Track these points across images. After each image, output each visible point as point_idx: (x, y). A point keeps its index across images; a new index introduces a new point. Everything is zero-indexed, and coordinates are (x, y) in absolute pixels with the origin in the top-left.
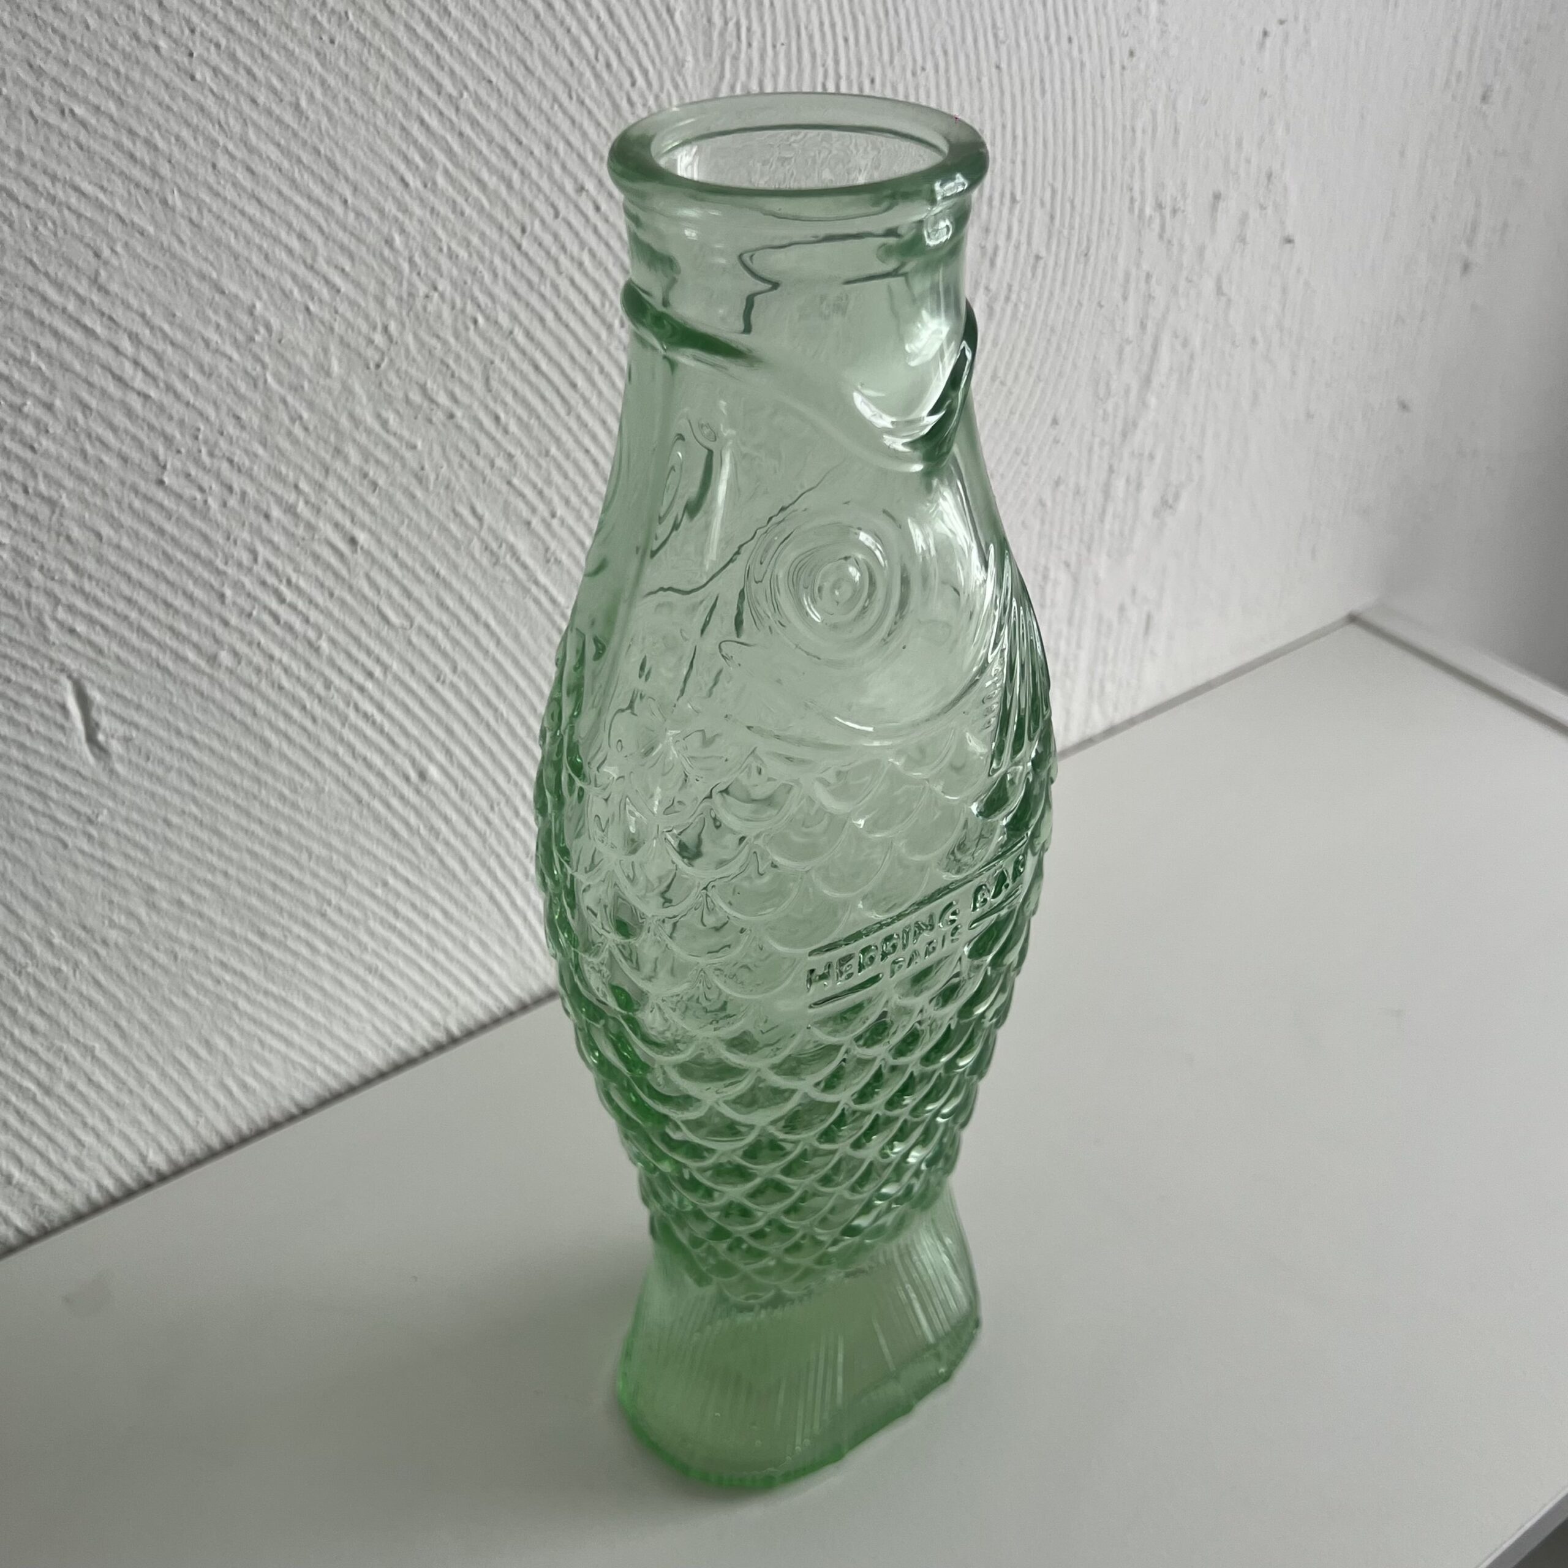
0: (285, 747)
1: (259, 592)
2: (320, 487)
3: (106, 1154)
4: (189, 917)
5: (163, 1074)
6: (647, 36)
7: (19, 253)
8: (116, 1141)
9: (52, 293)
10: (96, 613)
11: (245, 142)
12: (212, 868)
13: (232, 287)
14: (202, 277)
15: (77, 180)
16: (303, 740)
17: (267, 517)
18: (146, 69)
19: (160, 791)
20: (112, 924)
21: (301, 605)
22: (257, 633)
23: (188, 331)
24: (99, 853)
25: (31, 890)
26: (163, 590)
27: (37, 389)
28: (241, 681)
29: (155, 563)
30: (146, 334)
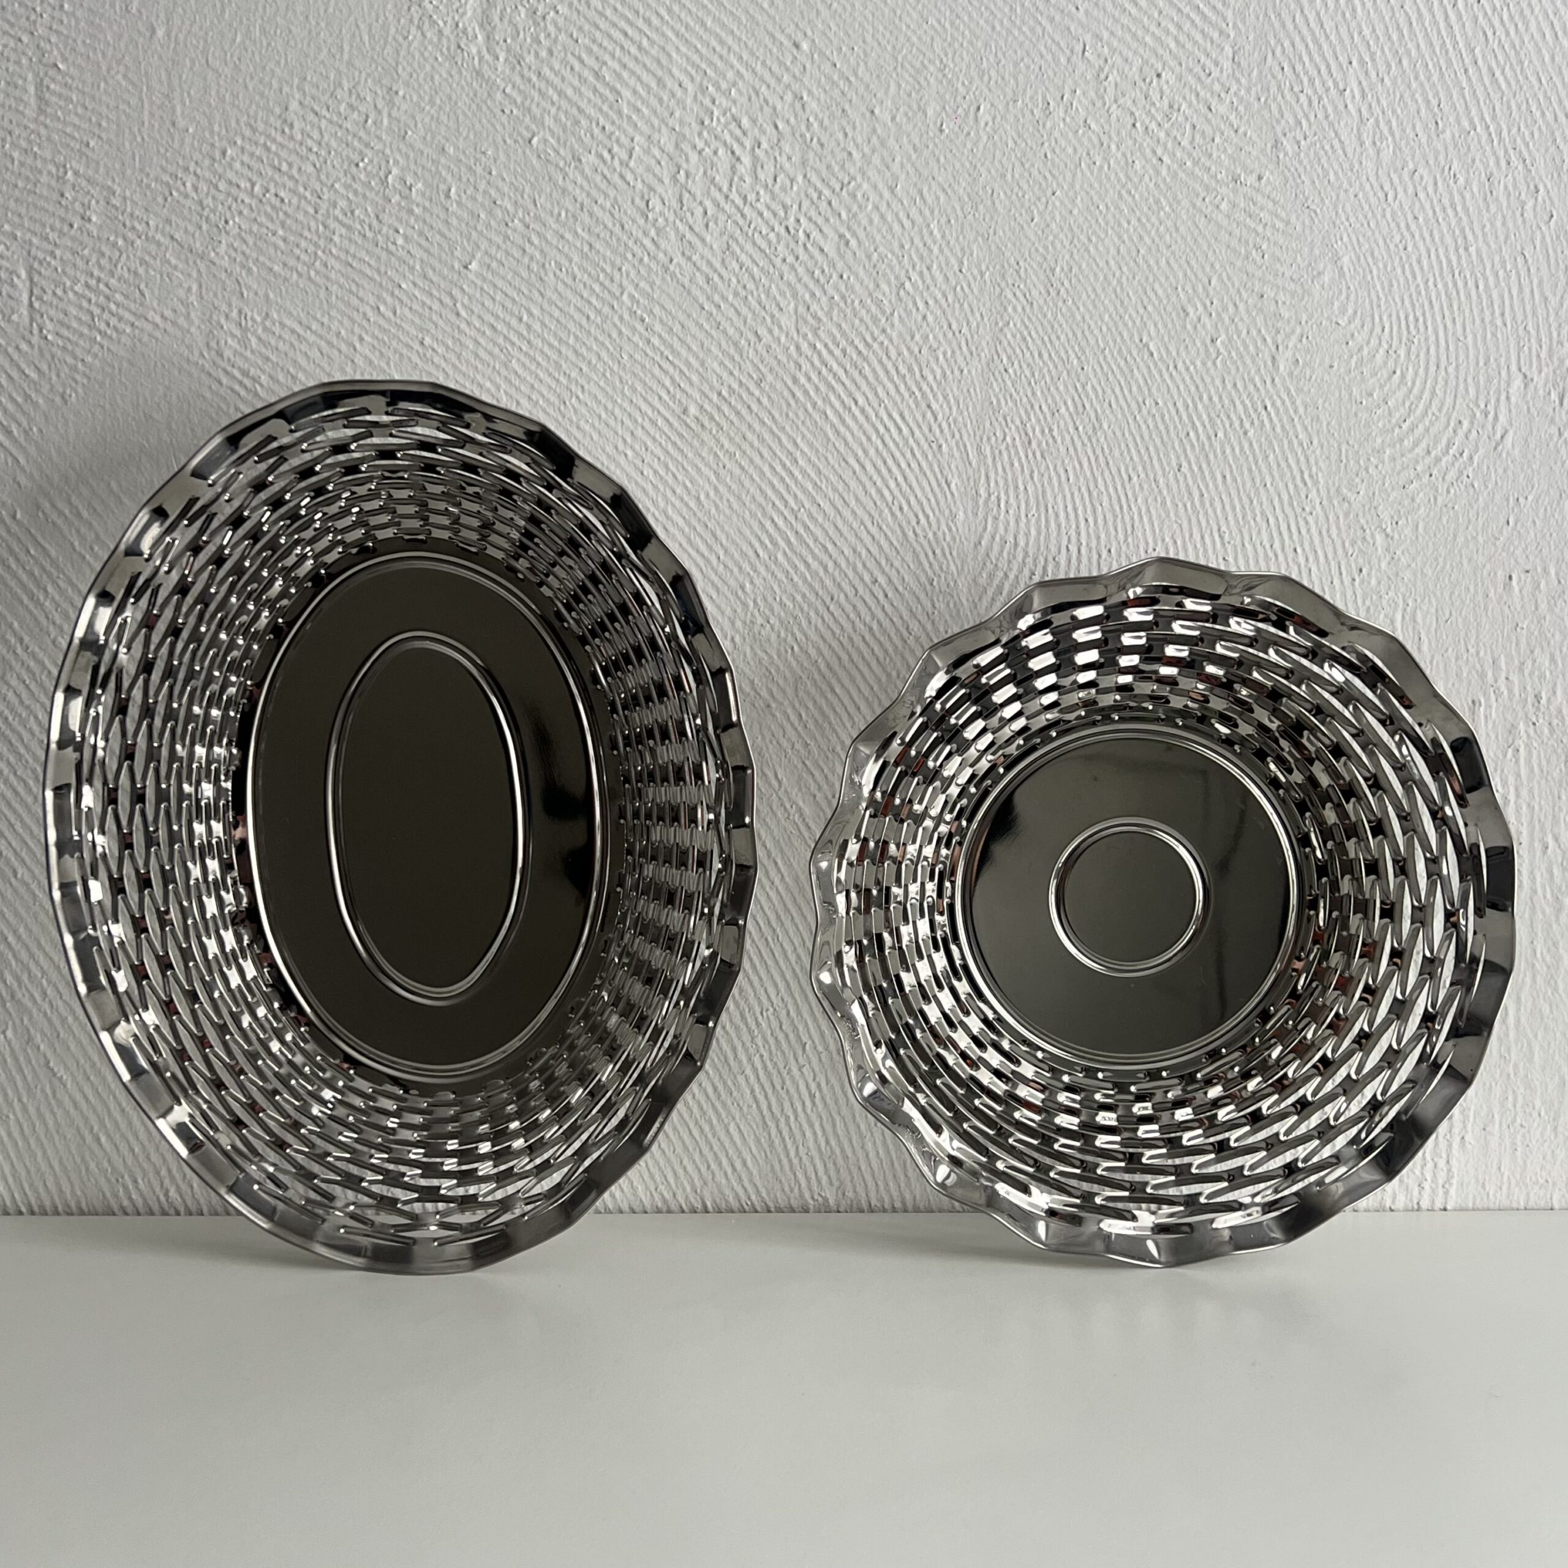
6: (930, 496)
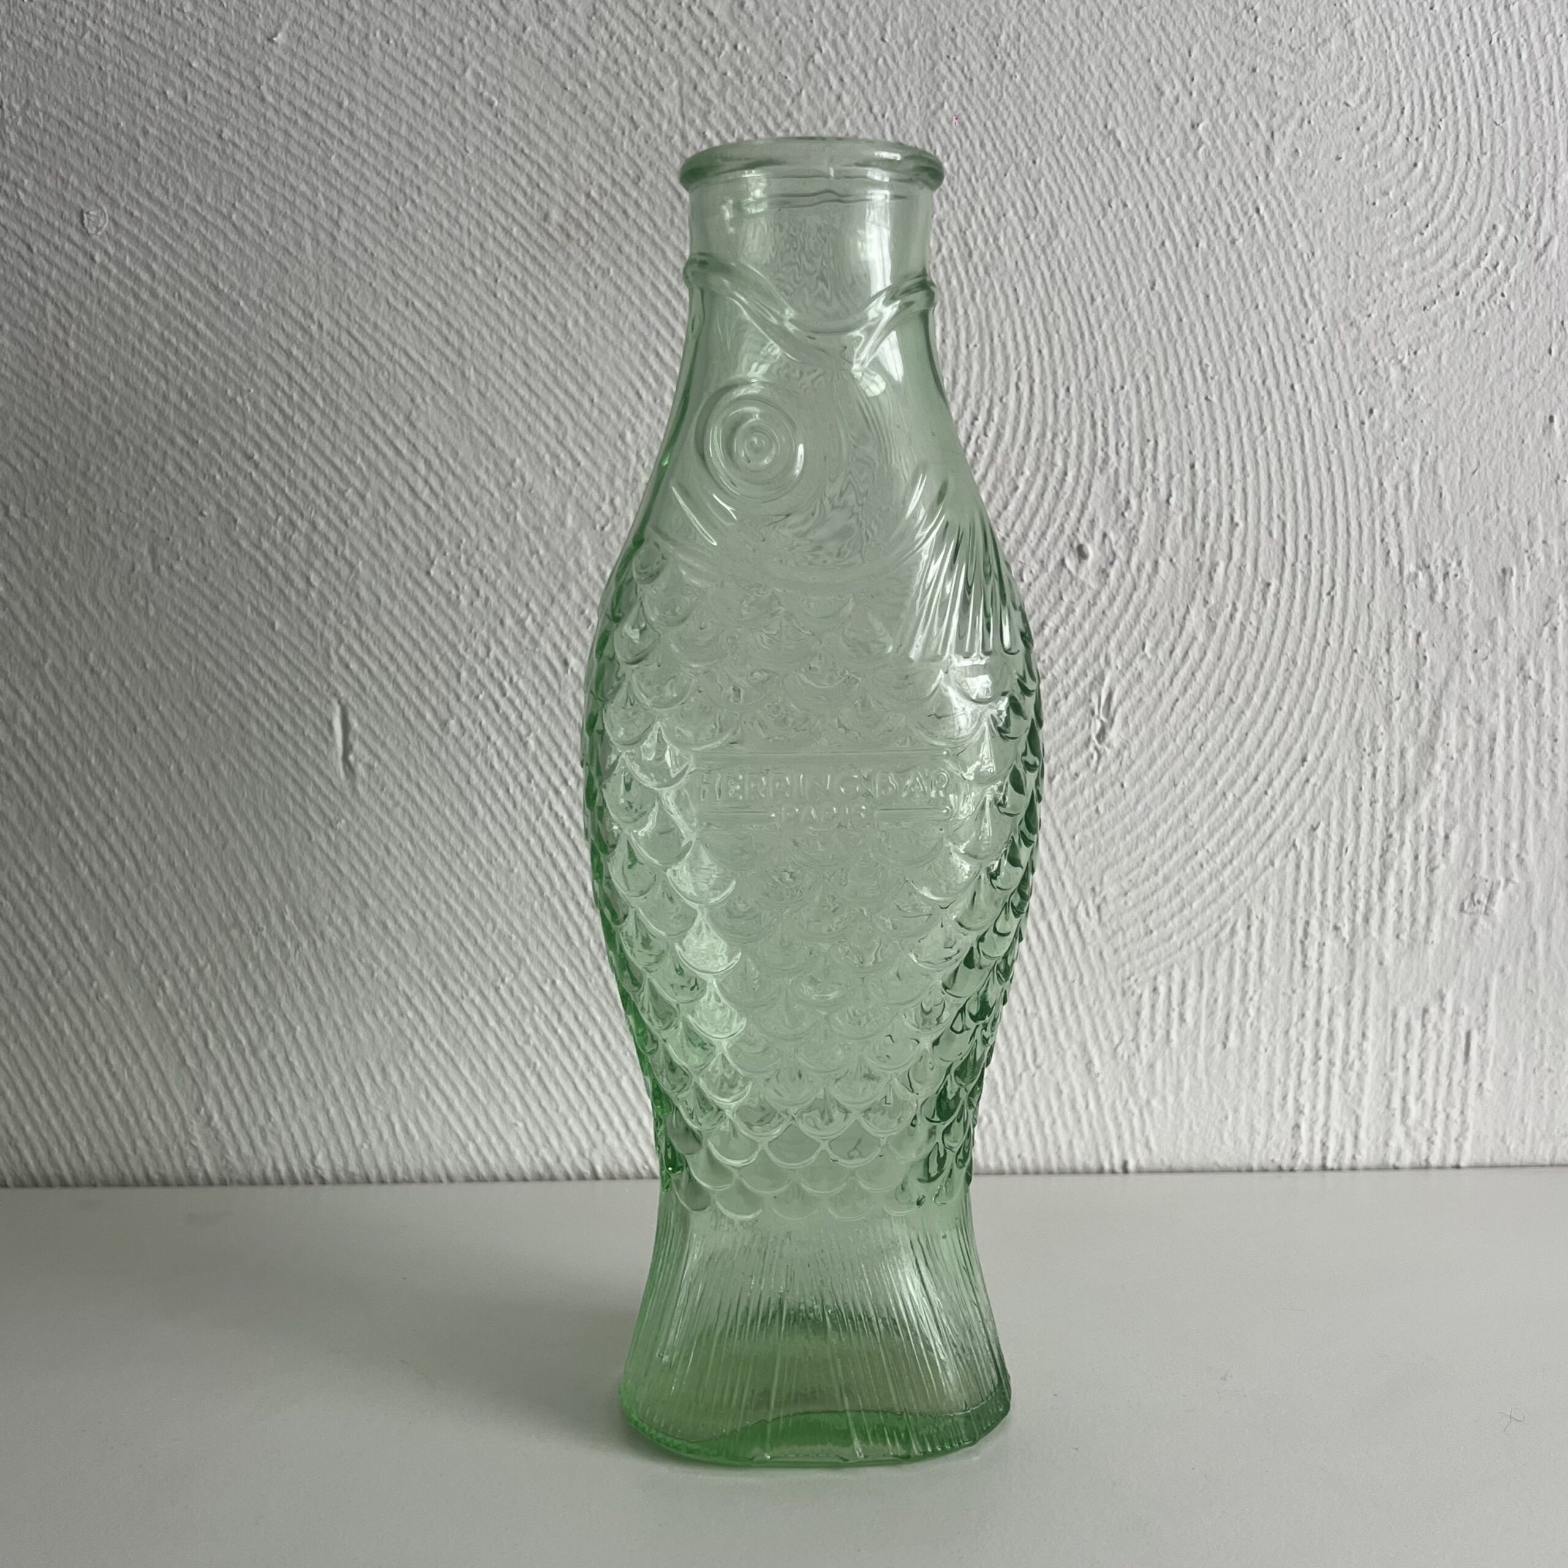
0: (488, 819)
1: (486, 680)
2: (546, 612)
3: (285, 1136)
4: (389, 942)
5: (344, 1084)
7: (363, 389)
8: (295, 1128)
9: (379, 420)
10: (366, 658)
11: (524, 344)
12: (415, 906)
13: (501, 443)
14: (482, 431)
15: (409, 348)
16: (503, 820)
17: (502, 622)
18: (466, 285)
19: (387, 820)
20: (331, 922)
21: (517, 702)
22: (480, 714)
23: (465, 467)
24: (332, 855)
25: (279, 865)
26: (417, 655)
27: (357, 483)
28: (462, 750)
29: (414, 634)
30: (436, 463)
